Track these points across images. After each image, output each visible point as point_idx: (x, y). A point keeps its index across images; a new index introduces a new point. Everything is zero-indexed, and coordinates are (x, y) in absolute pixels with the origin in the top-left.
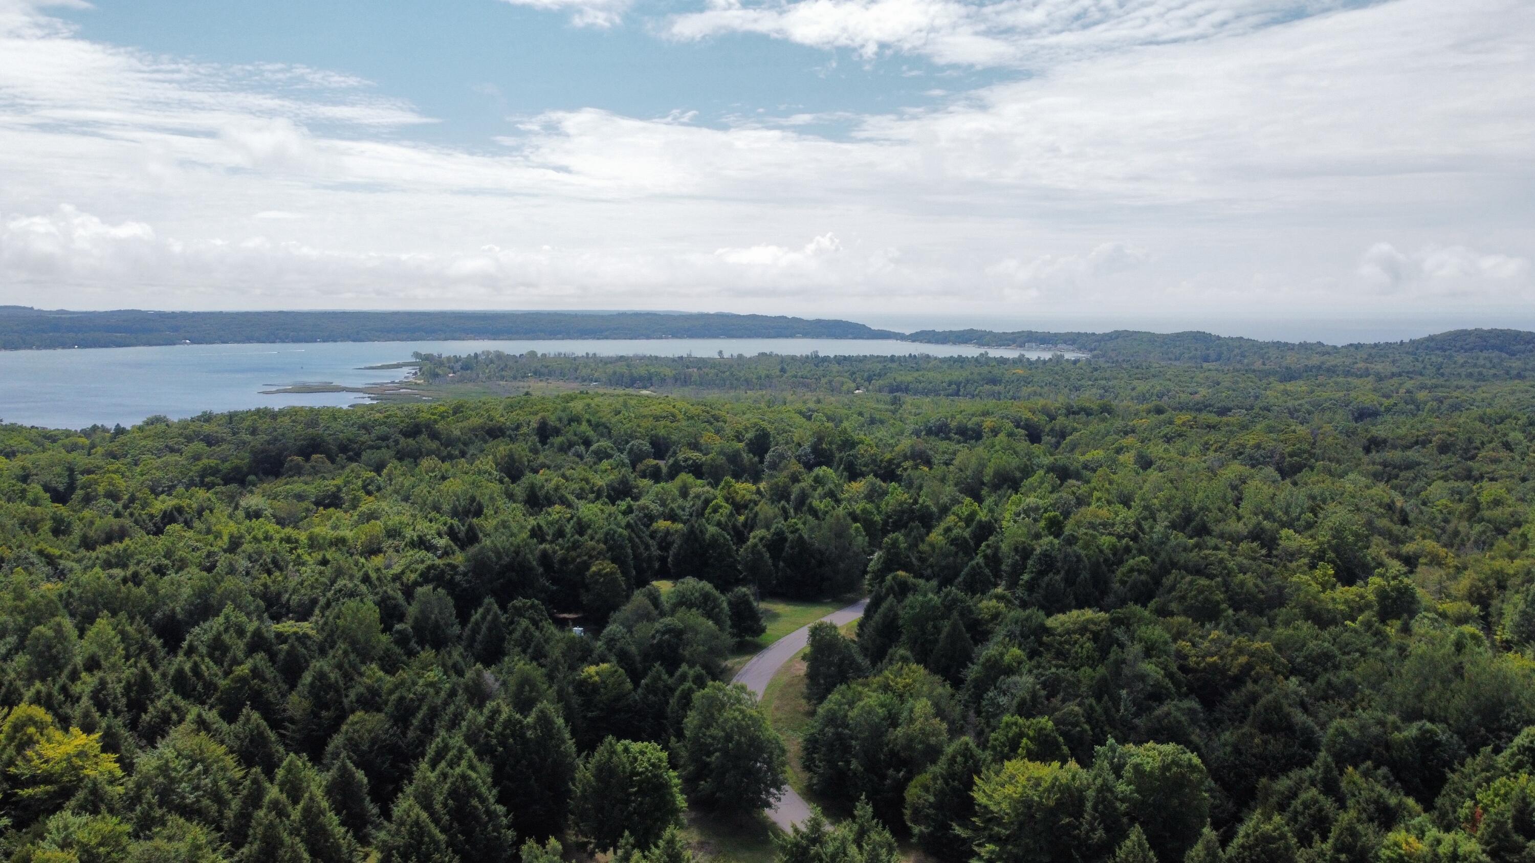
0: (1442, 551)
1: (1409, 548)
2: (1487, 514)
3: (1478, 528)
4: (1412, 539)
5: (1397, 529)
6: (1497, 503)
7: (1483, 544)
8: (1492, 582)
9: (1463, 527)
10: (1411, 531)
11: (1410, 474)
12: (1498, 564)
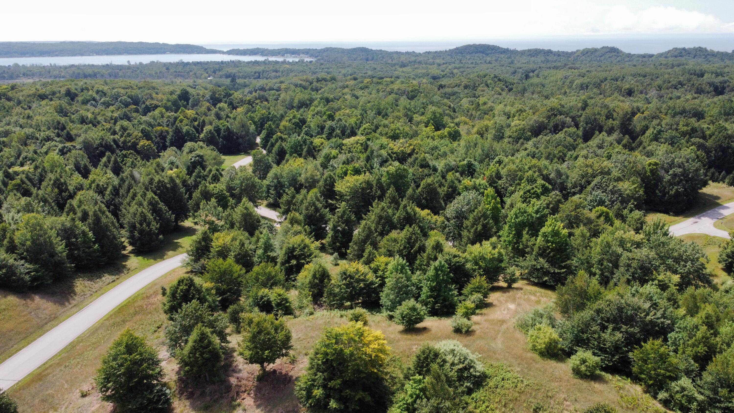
0: (467, 120)
1: (456, 120)
2: (481, 108)
3: (479, 113)
4: (457, 117)
5: (452, 113)
6: (485, 104)
7: (481, 118)
8: (484, 129)
9: (474, 113)
10: (457, 114)
11: (454, 97)
12: (485, 123)
